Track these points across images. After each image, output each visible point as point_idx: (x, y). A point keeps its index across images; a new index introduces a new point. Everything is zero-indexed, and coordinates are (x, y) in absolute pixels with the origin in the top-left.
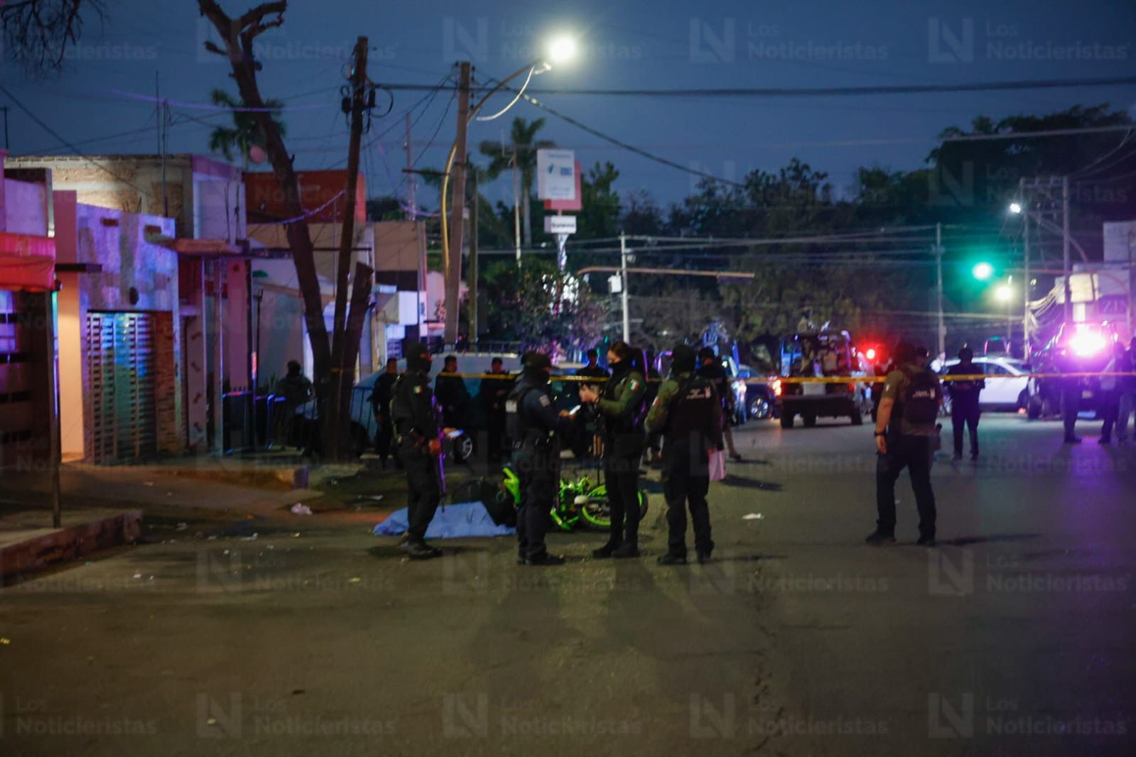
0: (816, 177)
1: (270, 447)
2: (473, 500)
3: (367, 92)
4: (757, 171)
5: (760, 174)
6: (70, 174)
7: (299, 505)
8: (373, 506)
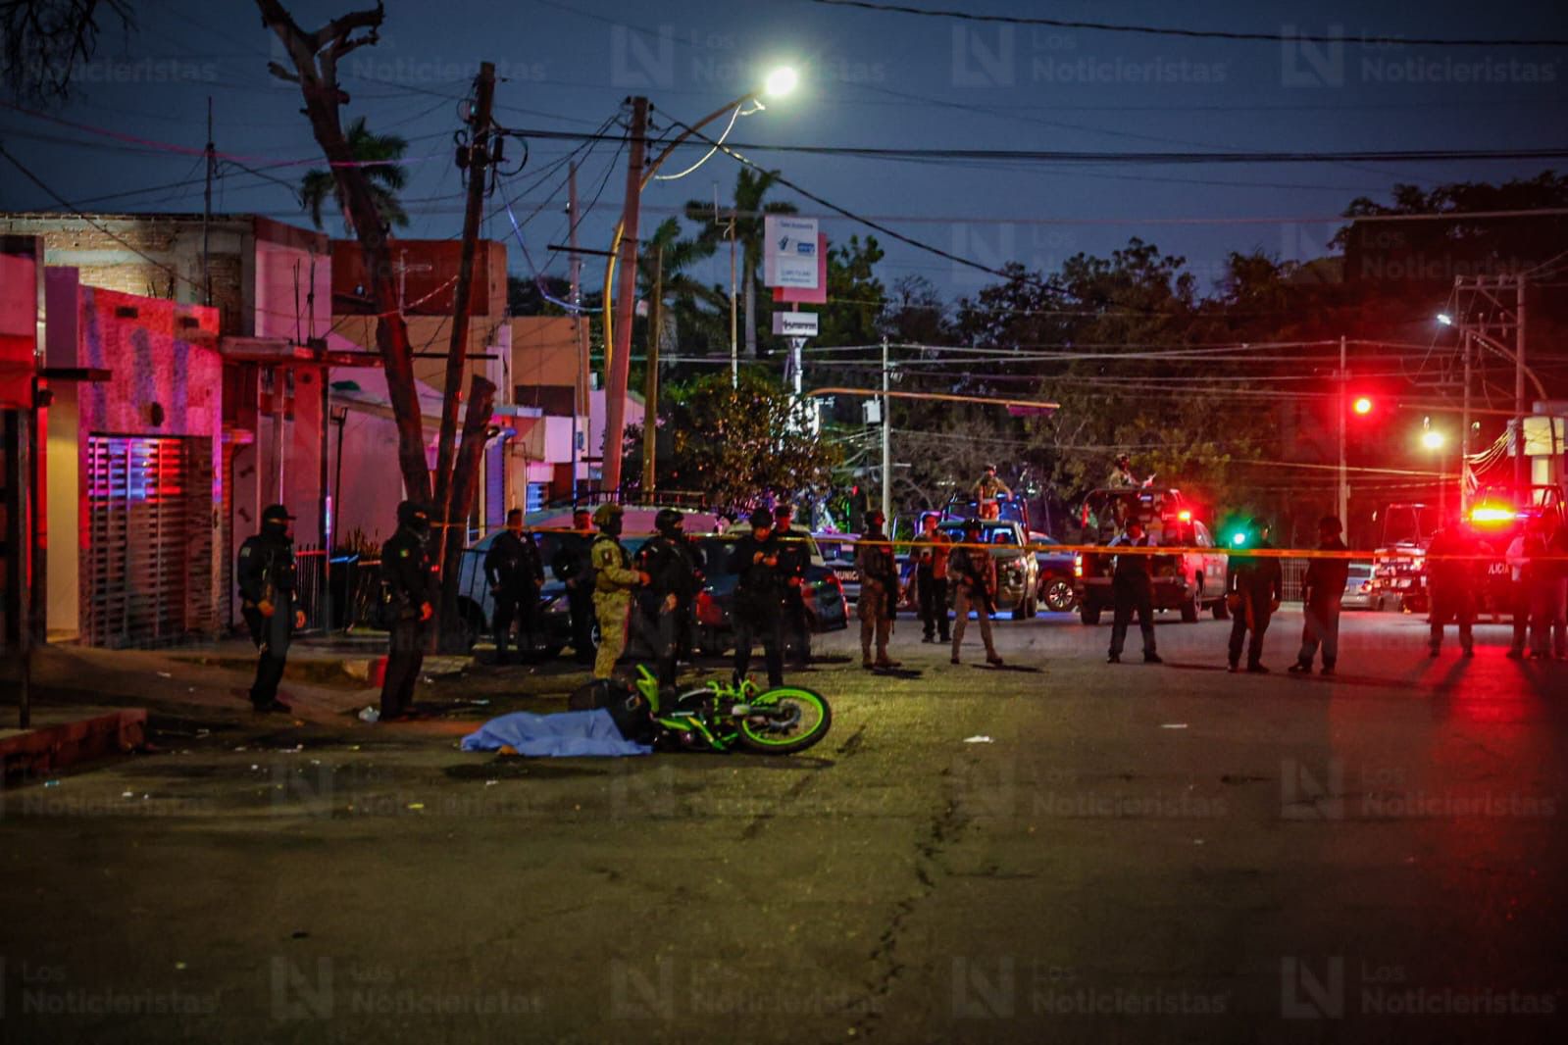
0: (1167, 264)
1: (349, 630)
2: (596, 707)
3: (491, 140)
4: (1082, 255)
5: (1085, 259)
6: (83, 238)
7: (370, 709)
8: (472, 713)
